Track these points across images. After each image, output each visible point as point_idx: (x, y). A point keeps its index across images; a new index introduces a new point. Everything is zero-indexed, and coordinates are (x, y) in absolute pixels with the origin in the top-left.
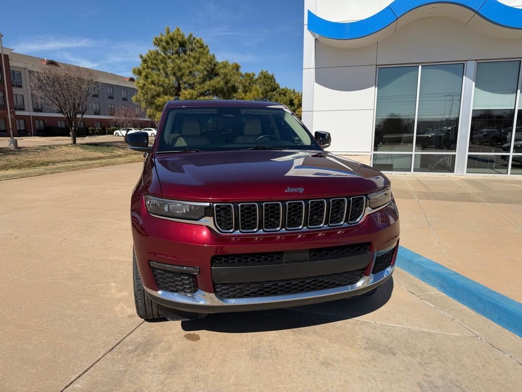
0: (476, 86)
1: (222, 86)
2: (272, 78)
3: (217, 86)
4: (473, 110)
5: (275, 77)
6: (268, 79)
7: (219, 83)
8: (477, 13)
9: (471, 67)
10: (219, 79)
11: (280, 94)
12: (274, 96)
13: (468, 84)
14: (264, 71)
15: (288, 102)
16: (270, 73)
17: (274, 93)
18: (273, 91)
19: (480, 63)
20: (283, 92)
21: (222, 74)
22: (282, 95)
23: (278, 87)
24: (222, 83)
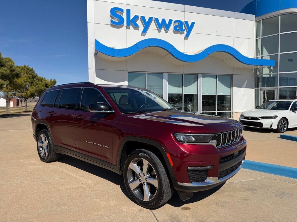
0: (168, 84)
1: (9, 73)
2: (32, 70)
3: (5, 73)
4: (168, 94)
5: (34, 70)
6: (30, 70)
7: (6, 71)
8: (170, 53)
9: (166, 75)
10: (6, 68)
11: (39, 80)
12: (35, 81)
13: (165, 82)
14: (26, 65)
15: (45, 85)
16: (31, 67)
17: (35, 79)
18: (34, 78)
19: (169, 74)
20: (41, 79)
21: (9, 65)
22: (40, 81)
23: (37, 76)
24: (8, 71)
